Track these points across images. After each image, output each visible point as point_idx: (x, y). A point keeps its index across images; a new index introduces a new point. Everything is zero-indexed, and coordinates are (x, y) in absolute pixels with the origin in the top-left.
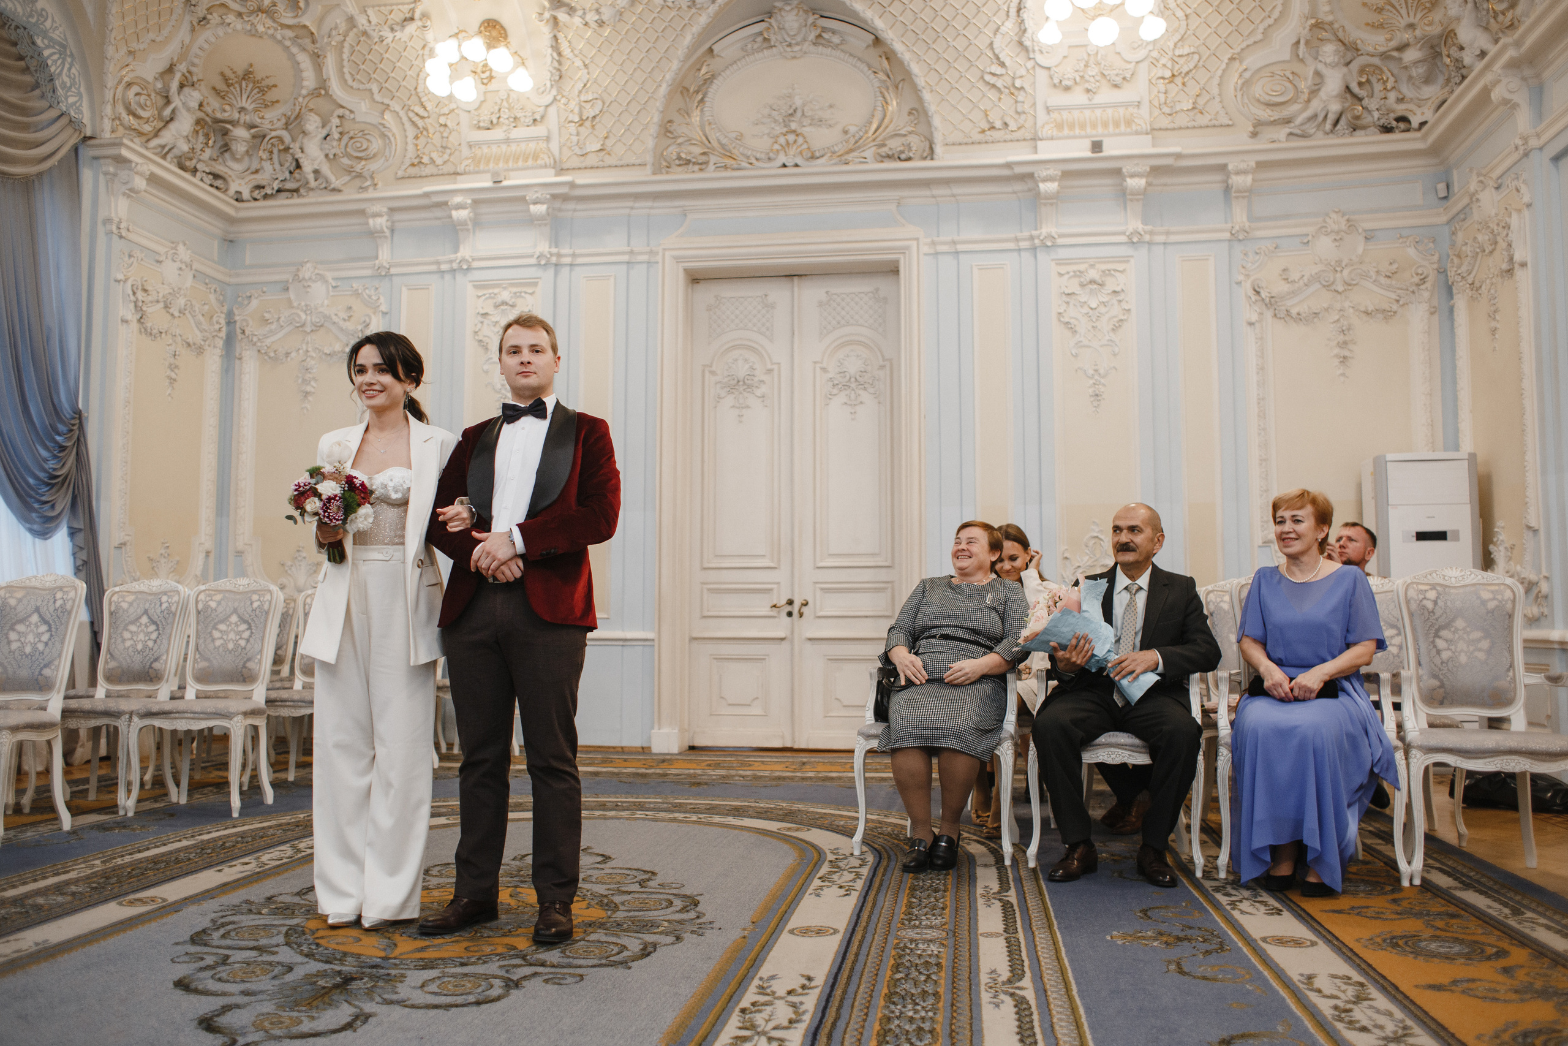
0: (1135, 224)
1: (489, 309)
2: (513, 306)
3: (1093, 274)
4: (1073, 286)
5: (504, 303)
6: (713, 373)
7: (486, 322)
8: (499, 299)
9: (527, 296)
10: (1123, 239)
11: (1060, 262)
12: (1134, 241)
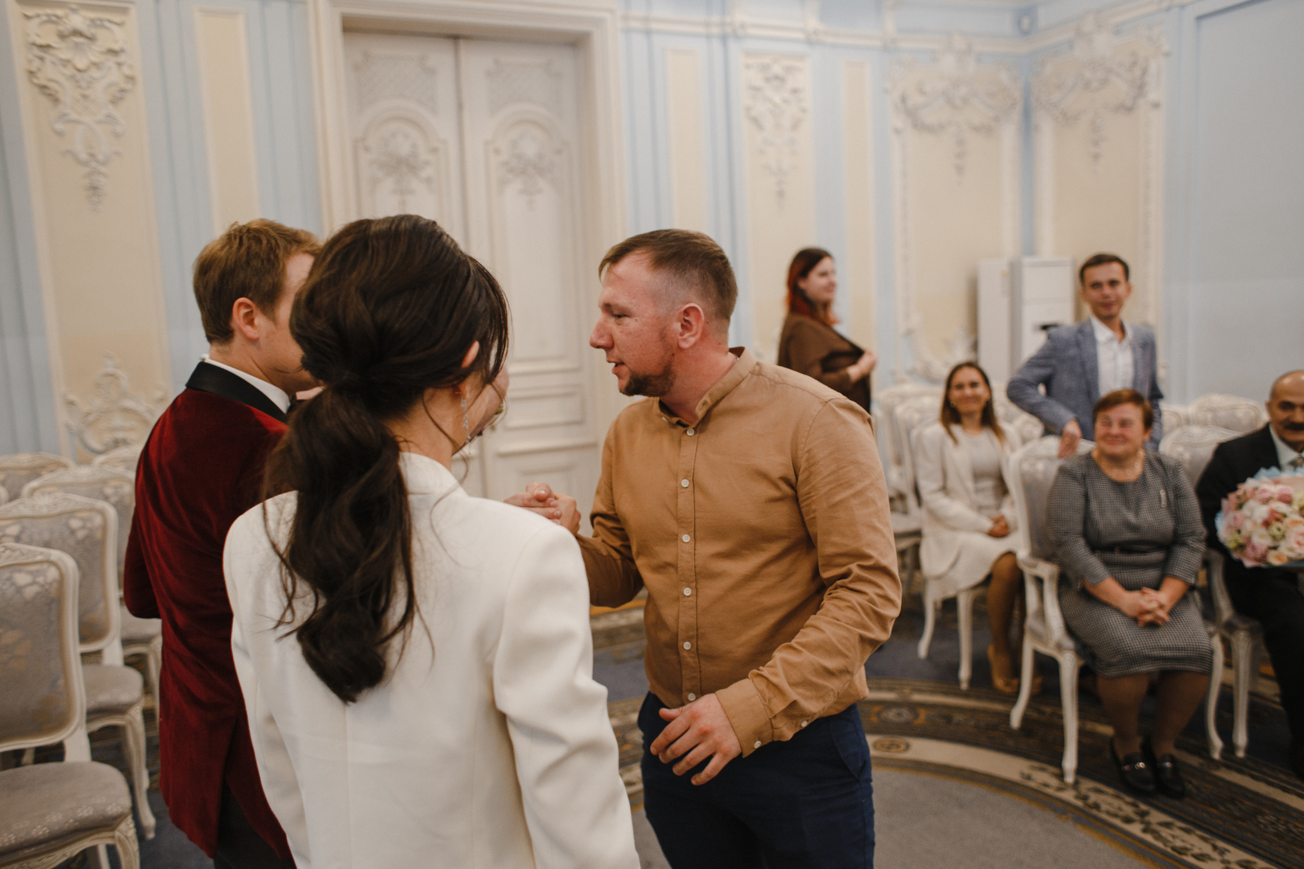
0: (813, 23)
1: (53, 40)
2: (92, 39)
3: (777, 69)
4: (758, 81)
5: (77, 33)
6: (367, 149)
7: (48, 58)
8: (65, 27)
9: (113, 27)
10: (800, 36)
11: (748, 54)
12: (811, 41)
